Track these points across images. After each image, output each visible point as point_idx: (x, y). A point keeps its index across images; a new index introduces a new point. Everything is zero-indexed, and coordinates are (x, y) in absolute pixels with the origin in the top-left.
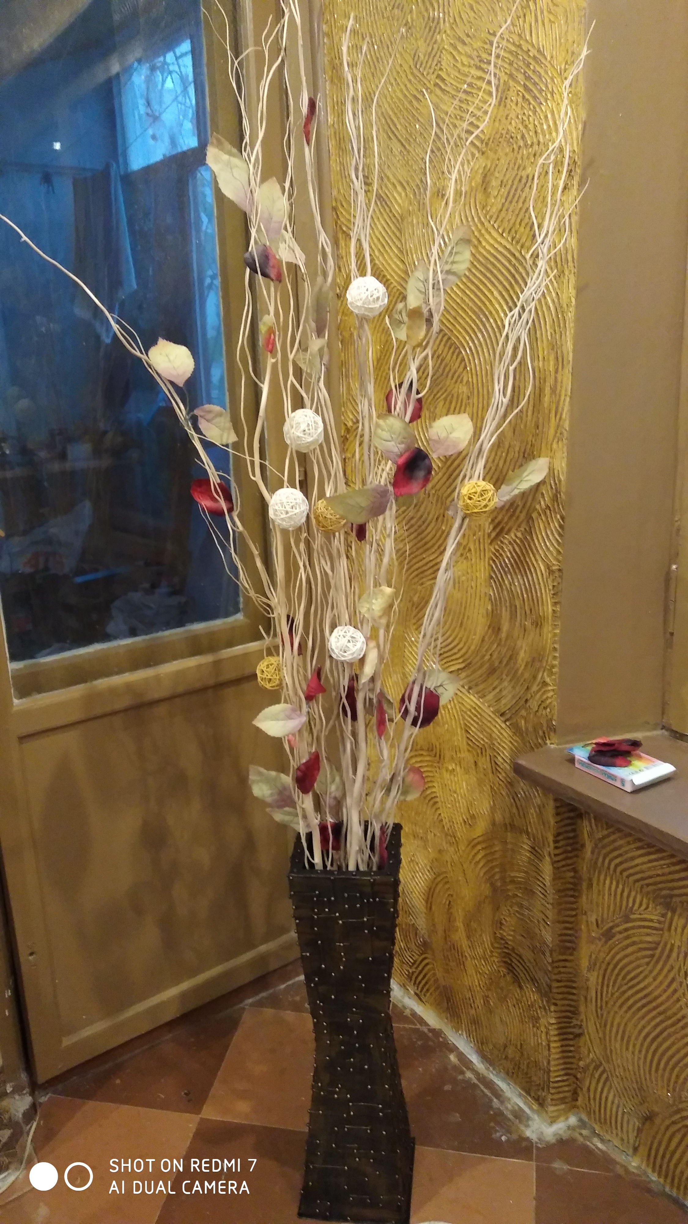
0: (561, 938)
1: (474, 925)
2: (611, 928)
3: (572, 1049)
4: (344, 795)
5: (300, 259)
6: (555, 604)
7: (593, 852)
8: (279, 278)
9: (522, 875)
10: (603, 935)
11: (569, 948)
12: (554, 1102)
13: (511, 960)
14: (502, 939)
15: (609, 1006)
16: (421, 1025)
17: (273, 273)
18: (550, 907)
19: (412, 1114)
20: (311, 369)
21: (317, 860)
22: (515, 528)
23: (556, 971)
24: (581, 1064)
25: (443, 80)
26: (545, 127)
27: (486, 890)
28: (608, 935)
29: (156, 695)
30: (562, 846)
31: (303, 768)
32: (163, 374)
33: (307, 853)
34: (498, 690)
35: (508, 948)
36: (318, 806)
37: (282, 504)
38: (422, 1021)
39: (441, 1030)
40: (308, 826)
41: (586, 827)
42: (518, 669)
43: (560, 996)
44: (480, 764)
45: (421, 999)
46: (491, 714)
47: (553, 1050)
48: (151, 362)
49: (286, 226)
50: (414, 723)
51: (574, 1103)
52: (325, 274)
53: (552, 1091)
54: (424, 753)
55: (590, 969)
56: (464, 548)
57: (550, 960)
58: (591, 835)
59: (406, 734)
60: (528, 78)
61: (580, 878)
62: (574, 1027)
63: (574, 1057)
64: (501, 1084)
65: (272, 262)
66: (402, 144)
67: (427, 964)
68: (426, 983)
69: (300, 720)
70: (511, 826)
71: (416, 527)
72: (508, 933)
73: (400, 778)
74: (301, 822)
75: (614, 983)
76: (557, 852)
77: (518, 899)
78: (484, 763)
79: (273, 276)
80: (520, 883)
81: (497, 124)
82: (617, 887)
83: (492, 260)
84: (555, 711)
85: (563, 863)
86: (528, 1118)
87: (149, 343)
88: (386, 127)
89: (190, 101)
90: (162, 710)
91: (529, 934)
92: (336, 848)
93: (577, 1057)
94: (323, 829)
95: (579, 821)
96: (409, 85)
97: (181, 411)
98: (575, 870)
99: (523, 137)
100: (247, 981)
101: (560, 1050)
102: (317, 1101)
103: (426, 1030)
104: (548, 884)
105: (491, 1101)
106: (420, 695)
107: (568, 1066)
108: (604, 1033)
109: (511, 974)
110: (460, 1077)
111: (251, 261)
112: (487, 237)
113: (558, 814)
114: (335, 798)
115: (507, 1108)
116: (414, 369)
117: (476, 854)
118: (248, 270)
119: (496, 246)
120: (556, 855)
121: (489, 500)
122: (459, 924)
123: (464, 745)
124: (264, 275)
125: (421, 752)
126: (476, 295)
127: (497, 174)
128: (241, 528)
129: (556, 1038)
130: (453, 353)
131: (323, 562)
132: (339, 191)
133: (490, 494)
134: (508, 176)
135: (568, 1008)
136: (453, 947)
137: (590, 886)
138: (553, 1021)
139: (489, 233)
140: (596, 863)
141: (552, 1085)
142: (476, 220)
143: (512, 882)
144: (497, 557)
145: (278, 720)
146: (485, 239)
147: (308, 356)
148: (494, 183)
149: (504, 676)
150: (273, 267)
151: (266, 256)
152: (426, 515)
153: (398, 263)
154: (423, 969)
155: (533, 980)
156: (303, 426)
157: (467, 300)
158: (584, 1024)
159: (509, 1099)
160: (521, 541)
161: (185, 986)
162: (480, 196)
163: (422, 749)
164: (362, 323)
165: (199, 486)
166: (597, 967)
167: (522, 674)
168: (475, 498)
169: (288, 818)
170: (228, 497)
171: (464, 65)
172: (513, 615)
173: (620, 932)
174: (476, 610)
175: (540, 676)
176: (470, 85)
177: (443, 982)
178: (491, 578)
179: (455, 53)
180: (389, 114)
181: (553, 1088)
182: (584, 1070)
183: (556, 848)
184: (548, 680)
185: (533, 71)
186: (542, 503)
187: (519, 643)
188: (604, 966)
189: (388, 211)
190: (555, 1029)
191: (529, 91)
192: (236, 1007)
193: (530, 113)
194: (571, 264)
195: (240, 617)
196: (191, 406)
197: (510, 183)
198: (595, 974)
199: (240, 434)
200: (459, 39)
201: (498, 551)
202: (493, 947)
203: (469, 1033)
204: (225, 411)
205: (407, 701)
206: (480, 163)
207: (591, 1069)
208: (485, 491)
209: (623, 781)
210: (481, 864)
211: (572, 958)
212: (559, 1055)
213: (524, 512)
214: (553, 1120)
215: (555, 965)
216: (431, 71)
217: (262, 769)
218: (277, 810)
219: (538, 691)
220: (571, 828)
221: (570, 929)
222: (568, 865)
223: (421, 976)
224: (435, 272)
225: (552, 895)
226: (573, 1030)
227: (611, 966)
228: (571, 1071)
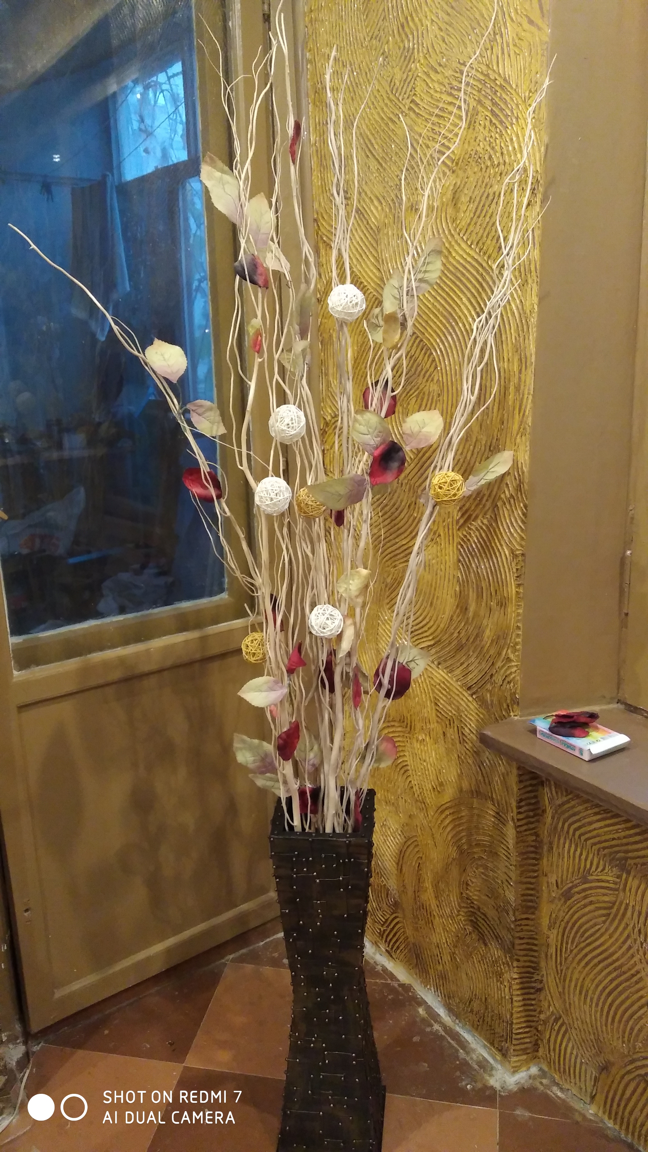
0: (522, 898)
1: (442, 886)
2: (570, 888)
3: (533, 1002)
4: (322, 763)
5: (285, 267)
6: (518, 586)
7: (553, 818)
8: (266, 285)
9: (487, 838)
10: (563, 895)
11: (531, 907)
12: (516, 1053)
13: (477, 919)
14: (468, 899)
15: (568, 962)
16: (392, 980)
17: (260, 281)
18: (513, 868)
19: (383, 1062)
20: (295, 368)
21: (297, 822)
22: (481, 515)
23: (519, 929)
24: (542, 1017)
25: (417, 105)
26: (510, 148)
27: (454, 853)
28: (567, 895)
29: (146, 668)
30: (525, 812)
31: (284, 736)
32: (158, 373)
33: (287, 815)
34: (465, 666)
35: (472, 907)
36: (297, 774)
37: (267, 491)
38: (392, 977)
39: (410, 985)
40: (288, 791)
41: (547, 794)
42: (484, 646)
43: (522, 953)
44: (448, 734)
45: (391, 956)
46: (459, 688)
47: (515, 1004)
48: (147, 361)
49: (273, 237)
50: (388, 695)
51: (535, 1054)
52: (308, 282)
53: (514, 1042)
54: (396, 724)
55: (550, 927)
56: (435, 533)
57: (513, 919)
58: (551, 801)
59: (380, 705)
60: (495, 104)
61: (541, 842)
62: (535, 982)
63: (535, 1010)
64: (467, 1036)
65: (260, 270)
66: (379, 162)
67: (398, 923)
68: (397, 941)
69: (282, 692)
70: (477, 793)
71: (389, 514)
72: (474, 894)
73: (374, 747)
74: (282, 788)
75: (573, 942)
76: (521, 816)
77: (483, 862)
78: (452, 733)
79: (260, 283)
80: (484, 845)
81: (466, 145)
82: (576, 850)
83: (461, 269)
84: (519, 686)
85: (526, 827)
86: (492, 1068)
87: (146, 343)
88: (365, 148)
89: (181, 118)
90: (153, 681)
91: (493, 894)
92: (314, 811)
93: (539, 1010)
94: (302, 793)
95: (540, 788)
96: (385, 109)
97: (174, 405)
98: (537, 835)
99: (490, 158)
100: (228, 937)
101: (522, 1003)
102: (295, 1050)
103: (396, 985)
104: (511, 846)
105: (457, 1051)
106: (393, 669)
107: (529, 1019)
108: (564, 988)
109: (477, 933)
110: (428, 1029)
111: (240, 269)
112: (457, 248)
113: (521, 781)
114: (313, 765)
115: (472, 1059)
116: (389, 368)
117: (444, 819)
118: (238, 277)
119: (465, 256)
120: (518, 820)
121: (458, 490)
122: (428, 884)
123: (433, 717)
124: (253, 282)
125: (393, 724)
126: (446, 301)
127: (466, 191)
128: (229, 514)
129: (519, 992)
130: (425, 354)
131: (304, 545)
132: (320, 204)
133: (459, 484)
134: (476, 192)
135: (529, 964)
136: (422, 906)
137: (551, 849)
138: (516, 976)
139: (459, 245)
140: (556, 828)
141: (514, 1036)
142: (447, 232)
143: (478, 845)
144: (464, 542)
145: (261, 691)
146: (455, 250)
147: (292, 356)
148: (464, 199)
149: (471, 653)
150: (261, 275)
151: (254, 265)
152: (399, 502)
153: (374, 271)
154: (393, 928)
155: (497, 937)
156: (287, 420)
157: (438, 306)
158: (545, 979)
159: (474, 1050)
160: (487, 527)
161: (171, 941)
162: (450, 210)
163: (393, 721)
164: (341, 326)
165: (191, 475)
166: (557, 925)
167: (488, 650)
168: (445, 487)
169: (269, 783)
170: (217, 485)
171: (436, 91)
172: (480, 596)
173: (579, 893)
174: (445, 591)
175: (504, 653)
176: (442, 110)
177: (411, 940)
178: (459, 561)
179: (428, 81)
180: (367, 136)
181: (515, 1039)
182: (545, 1022)
183: (519, 813)
184: (512, 656)
185: (500, 98)
186: (507, 492)
187: (485, 622)
188: (563, 924)
189: (365, 223)
190: (517, 984)
191: (496, 116)
192: (218, 963)
193: (497, 136)
194: (534, 273)
195: (225, 596)
196: (184, 401)
197: (478, 199)
198: (555, 932)
199: (229, 427)
200: (432, 68)
201: (465, 536)
202: (460, 907)
203: (437, 988)
204: (215, 405)
205: (381, 675)
206: (451, 180)
207: (551, 1021)
208: (454, 481)
209: (581, 751)
210: (449, 829)
211: (533, 917)
212: (521, 1009)
213: (490, 501)
214: (515, 1070)
215: (518, 923)
216: (406, 96)
217: (245, 737)
218: (260, 776)
219: (503, 666)
220: (532, 794)
221: (532, 889)
222: (530, 830)
223: (392, 934)
224: (409, 280)
225: (514, 858)
226: (533, 985)
227: (570, 924)
228: (532, 1024)
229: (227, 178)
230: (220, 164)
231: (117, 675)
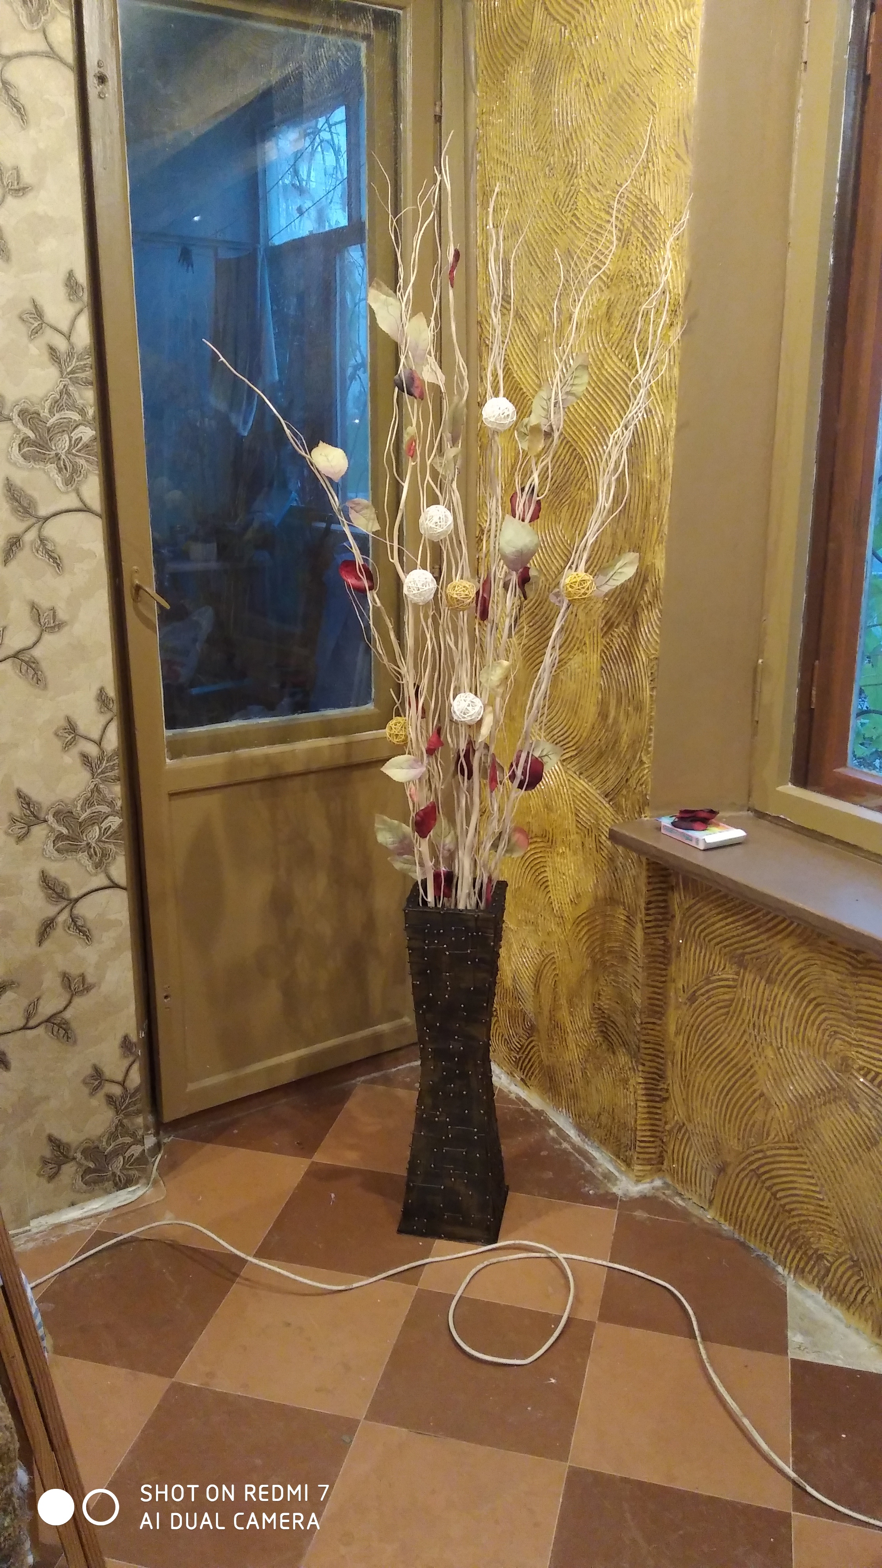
0: (649, 1001)
1: (576, 1000)
2: (695, 992)
3: (659, 1111)
4: (457, 848)
5: (440, 380)
6: (652, 689)
7: (681, 922)
8: (422, 397)
9: (617, 944)
10: (689, 999)
11: (658, 1012)
12: (640, 1162)
13: (606, 1028)
14: (599, 1009)
15: (692, 1066)
16: (524, 1106)
17: (416, 393)
18: (640, 970)
19: (507, 1168)
20: (446, 472)
21: (430, 899)
22: (624, 621)
23: (645, 1032)
24: (668, 1127)
25: (578, 219)
26: (658, 270)
27: (588, 963)
28: (692, 999)
29: (290, 769)
30: (654, 914)
31: (421, 813)
32: (323, 472)
33: (421, 891)
34: (604, 773)
35: (604, 1017)
36: (434, 854)
37: (414, 582)
38: (525, 1103)
39: (542, 1110)
40: (424, 873)
41: (678, 901)
42: (621, 752)
43: (649, 1058)
44: (586, 844)
45: (526, 1084)
46: (597, 796)
47: (639, 1109)
48: (313, 461)
49: (430, 351)
50: (520, 786)
51: (660, 1166)
52: (461, 394)
53: (638, 1149)
55: (677, 1033)
56: (581, 642)
57: (639, 1021)
58: (680, 905)
59: (513, 795)
60: (646, 227)
61: (669, 947)
62: (661, 1090)
63: (660, 1120)
64: (596, 1154)
65: (417, 383)
66: (541, 271)
67: (533, 1047)
68: (532, 1066)
69: (419, 771)
70: (611, 900)
71: (539, 623)
72: (605, 1003)
73: (506, 837)
74: (418, 868)
75: (697, 1045)
76: (648, 918)
77: (614, 968)
78: (590, 843)
79: (416, 395)
80: (616, 952)
81: (620, 262)
82: (700, 952)
83: (612, 381)
84: (649, 787)
85: (653, 930)
86: (616, 1179)
87: (312, 445)
88: (528, 254)
89: (342, 174)
90: (296, 783)
91: (621, 998)
92: (448, 895)
93: (664, 1120)
94: (437, 876)
95: (670, 893)
96: (549, 219)
97: (335, 502)
98: (665, 939)
99: (641, 277)
100: (361, 1056)
101: (646, 1110)
102: (420, 1122)
103: (528, 1110)
104: (639, 949)
105: (583, 1164)
106: (526, 761)
107: (654, 1128)
108: (687, 1094)
109: (606, 1042)
110: (557, 1147)
111: (398, 382)
112: (609, 361)
113: (649, 883)
114: (449, 850)
115: (598, 1171)
116: (535, 475)
117: (580, 931)
118: (396, 389)
119: (616, 369)
120: (647, 921)
121: (588, 589)
122: (563, 1001)
123: (573, 828)
124: (410, 393)
126: (599, 413)
127: (618, 307)
128: (379, 604)
129: (644, 1098)
130: (578, 462)
131: (448, 638)
132: (484, 307)
133: (589, 583)
134: (627, 309)
135: (655, 1070)
136: (557, 1025)
137: (679, 953)
138: (641, 1080)
139: (611, 358)
140: (684, 931)
141: (638, 1143)
142: (601, 345)
143: (610, 952)
144: (607, 649)
145: (402, 768)
146: (607, 363)
147: (444, 461)
148: (617, 314)
149: (610, 760)
150: (417, 387)
151: (412, 378)
152: (548, 612)
153: (534, 378)
154: (529, 1052)
155: (625, 1044)
156: (436, 519)
157: (591, 416)
158: (670, 1088)
159: (600, 1165)
160: (628, 634)
161: (303, 1052)
162: (604, 325)
164: (493, 434)
165: (347, 566)
166: (683, 1031)
167: (624, 757)
168: (576, 587)
169: (406, 866)
170: (370, 577)
171: (595, 209)
172: (619, 702)
173: (702, 995)
174: (588, 700)
175: (638, 756)
176: (600, 226)
177: (546, 1063)
178: (602, 668)
179: (588, 197)
180: (532, 245)
181: (639, 1147)
182: (669, 1132)
183: (647, 915)
184: (644, 759)
185: (651, 223)
186: (645, 598)
187: (623, 727)
188: (688, 1028)
189: (527, 329)
190: (642, 1089)
191: (647, 238)
192: (349, 1083)
193: (647, 257)
194: (674, 391)
195: (370, 707)
196: (344, 499)
197: (629, 316)
198: (681, 1037)
199: (383, 525)
200: (593, 185)
201: (608, 644)
202: (592, 1018)
203: (568, 1108)
204: (370, 503)
205: (514, 766)
206: (606, 295)
207: (675, 1131)
208: (584, 581)
209: (697, 840)
210: (584, 940)
211: (659, 1022)
212: (646, 1116)
213: (631, 608)
214: (638, 1181)
215: (644, 1026)
216: (568, 209)
217: (386, 818)
218: (397, 857)
219: (637, 770)
220: (663, 898)
221: (659, 994)
222: (658, 933)
223: (527, 1060)
224: (557, 394)
225: (642, 959)
226: (660, 1093)
227: (695, 1028)
228: (657, 1134)
229: (391, 300)
230: (386, 288)
231: (262, 773)
